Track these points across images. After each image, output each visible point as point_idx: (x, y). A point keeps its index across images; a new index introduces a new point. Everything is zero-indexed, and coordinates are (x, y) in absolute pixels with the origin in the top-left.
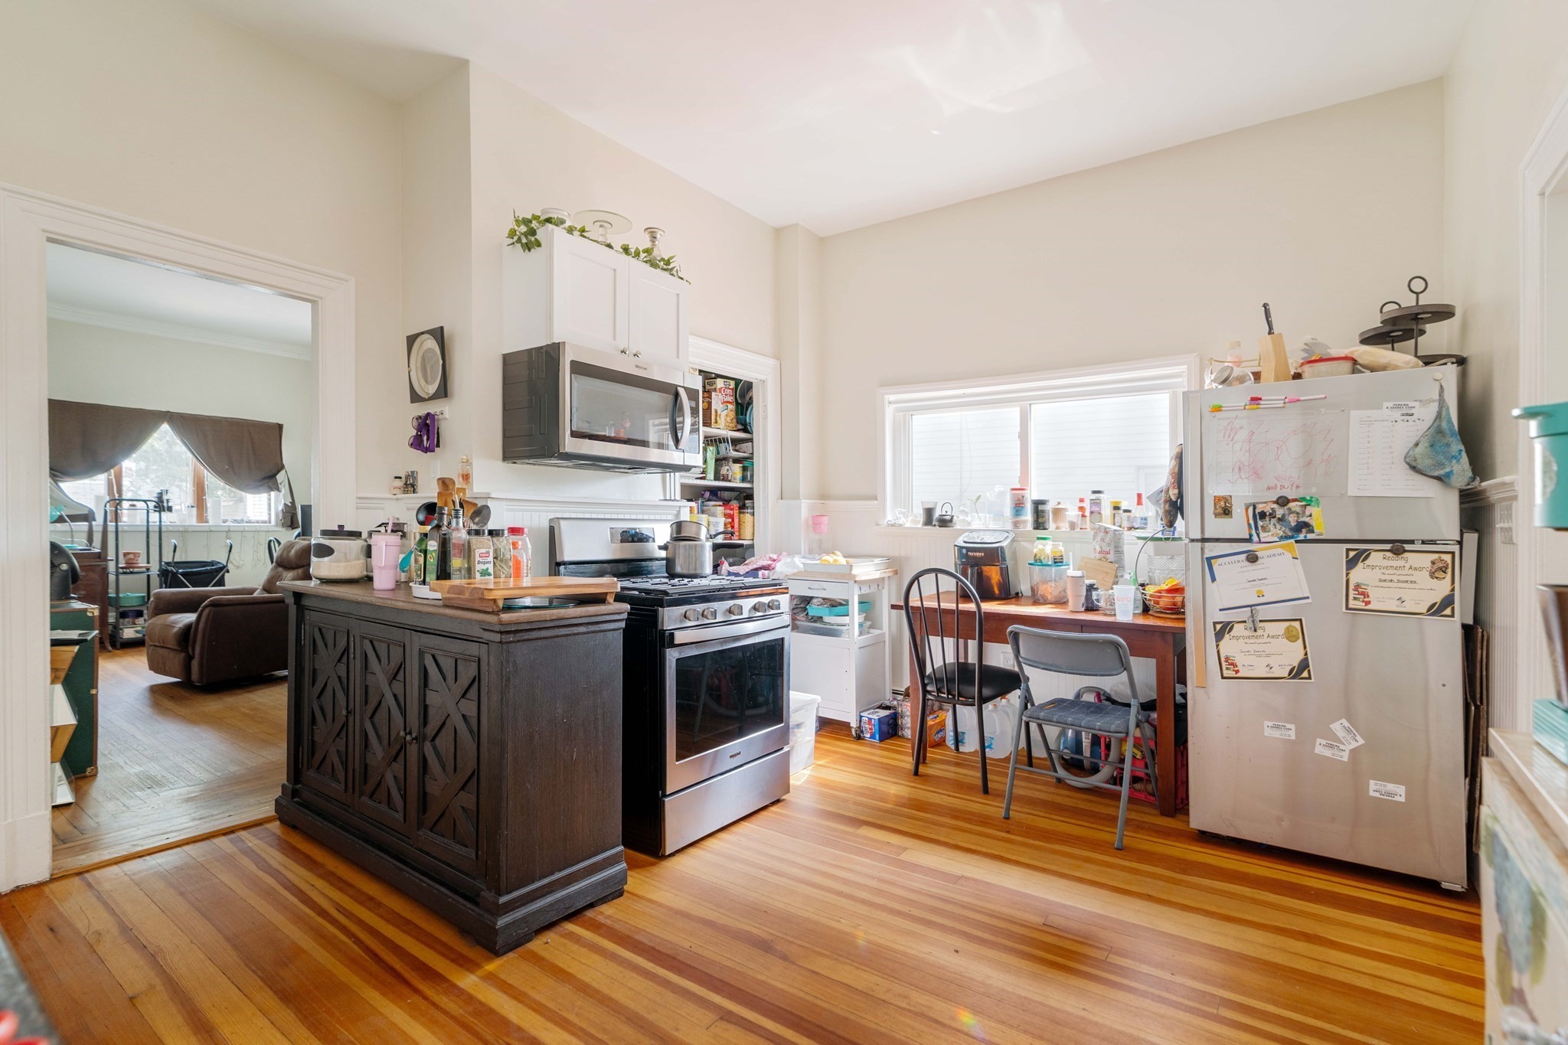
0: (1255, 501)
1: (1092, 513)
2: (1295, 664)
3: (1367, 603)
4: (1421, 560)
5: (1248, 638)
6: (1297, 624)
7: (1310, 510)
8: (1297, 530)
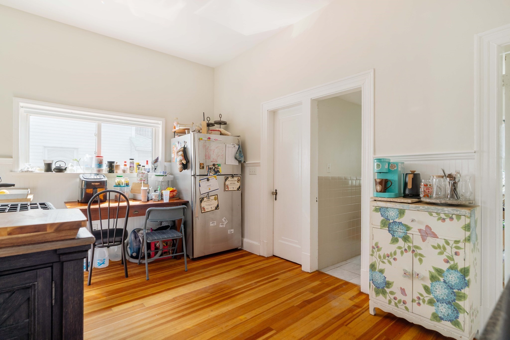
0: (209, 165)
1: (130, 167)
2: (216, 206)
3: (228, 189)
4: (236, 179)
5: (207, 201)
6: (216, 196)
7: (219, 167)
8: (217, 172)
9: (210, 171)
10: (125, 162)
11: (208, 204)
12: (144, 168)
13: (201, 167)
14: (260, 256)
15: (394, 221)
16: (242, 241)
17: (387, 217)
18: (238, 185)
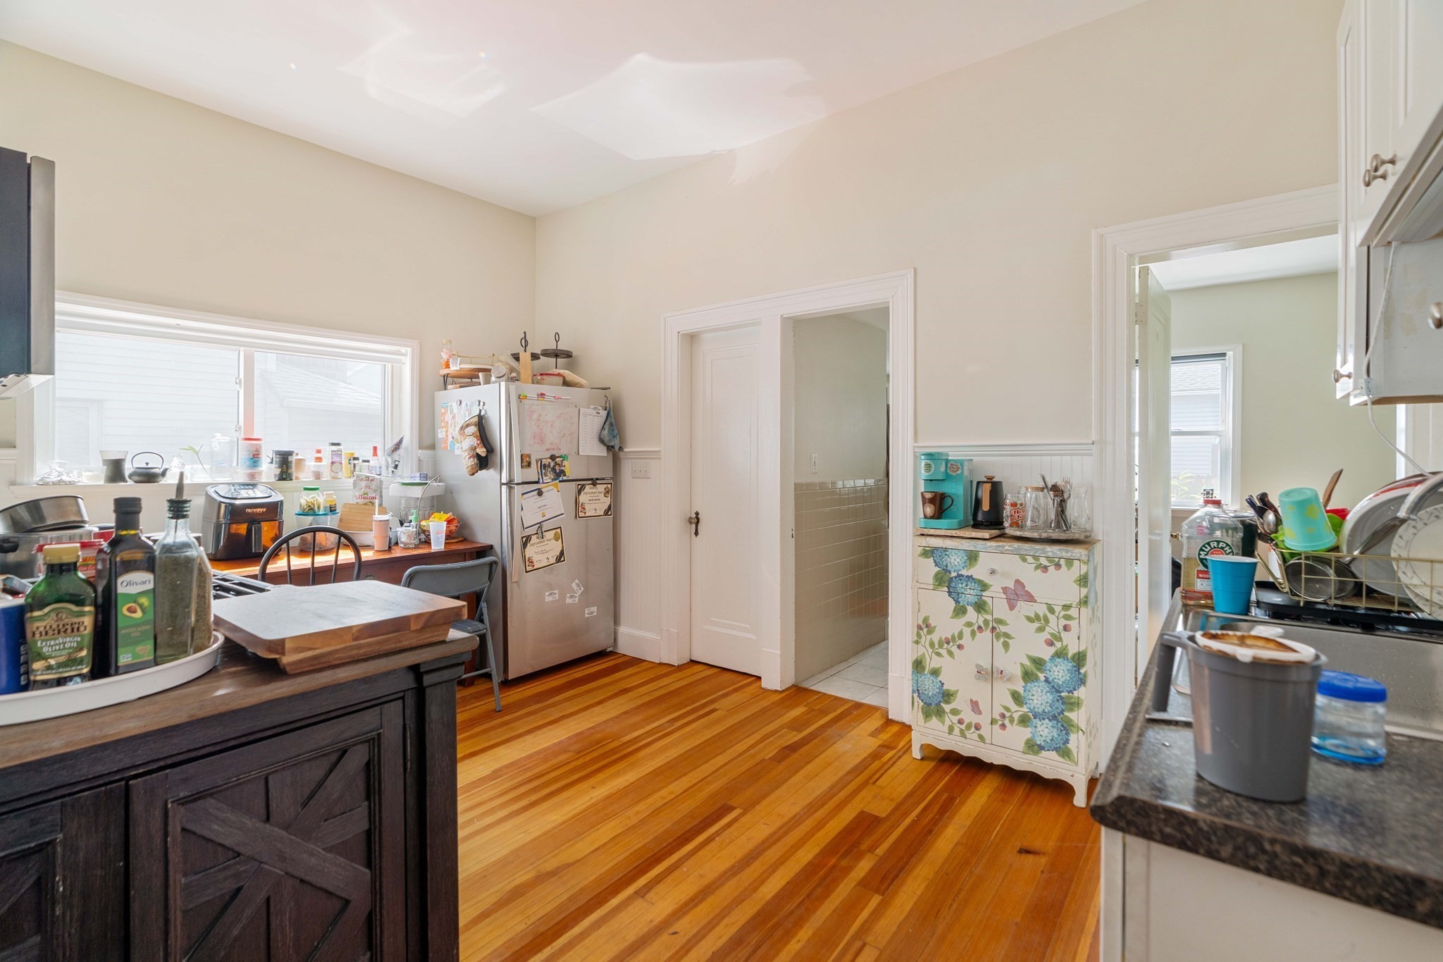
0: (541, 458)
1: (333, 463)
2: (558, 554)
3: (585, 513)
4: (601, 488)
5: (538, 543)
6: (559, 530)
7: (565, 463)
8: (559, 474)
9: (543, 471)
10: (319, 451)
11: (539, 549)
12: (369, 466)
13: (525, 464)
14: (661, 664)
15: (958, 574)
16: (615, 633)
17: (946, 566)
18: (608, 501)
